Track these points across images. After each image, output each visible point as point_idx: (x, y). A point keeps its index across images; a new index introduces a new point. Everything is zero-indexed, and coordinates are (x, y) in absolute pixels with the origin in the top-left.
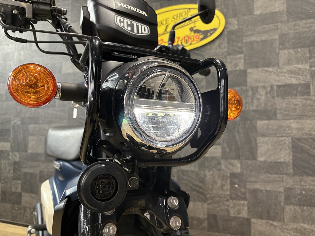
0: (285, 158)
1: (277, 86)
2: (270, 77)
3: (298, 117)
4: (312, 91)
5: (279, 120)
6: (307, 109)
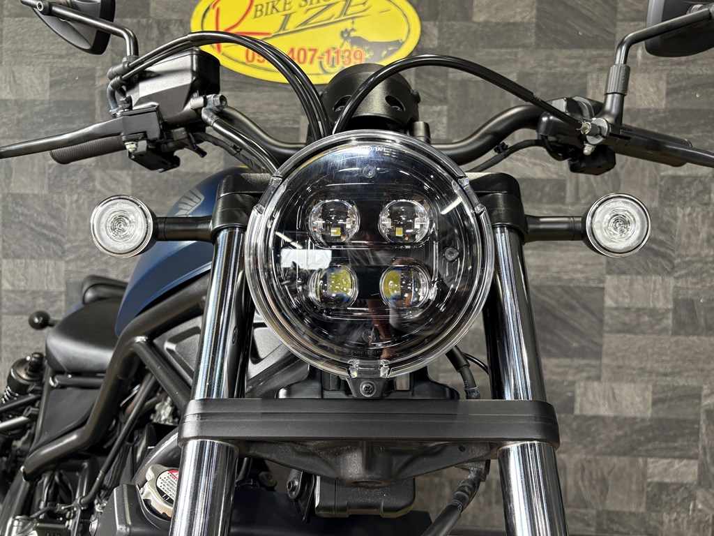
4: (567, 195)
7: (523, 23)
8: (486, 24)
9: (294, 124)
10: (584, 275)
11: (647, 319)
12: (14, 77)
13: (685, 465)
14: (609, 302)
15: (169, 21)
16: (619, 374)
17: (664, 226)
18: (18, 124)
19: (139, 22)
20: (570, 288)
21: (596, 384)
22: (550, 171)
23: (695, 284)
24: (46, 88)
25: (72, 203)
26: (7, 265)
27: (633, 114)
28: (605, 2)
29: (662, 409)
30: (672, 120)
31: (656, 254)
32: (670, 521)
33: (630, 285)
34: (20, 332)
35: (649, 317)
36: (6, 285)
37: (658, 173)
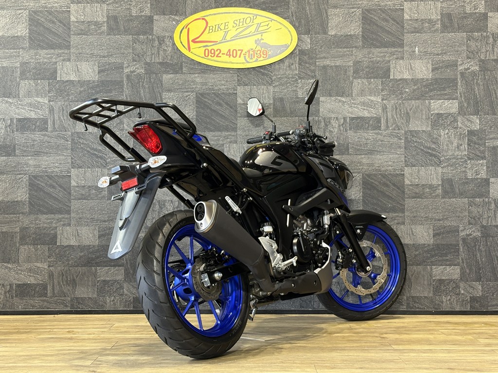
0: (356, 195)
1: (349, 117)
2: (343, 107)
3: (369, 152)
4: (382, 125)
5: (351, 154)
6: (377, 144)
7: (355, 35)
8: (335, 36)
9: (234, 91)
10: (393, 168)
11: (428, 190)
12: (78, 68)
13: (453, 269)
14: (407, 182)
15: (165, 36)
16: (415, 220)
17: (434, 140)
18: (80, 94)
19: (147, 37)
20: (385, 174)
21: (402, 226)
22: (372, 113)
23: (452, 170)
24: (96, 74)
26: (74, 172)
27: (415, 81)
28: (398, 23)
29: (438, 239)
30: (436, 84)
31: (431, 155)
32: (447, 301)
33: (418, 172)
34: (81, 209)
35: (429, 189)
36: (73, 183)
37: (430, 112)
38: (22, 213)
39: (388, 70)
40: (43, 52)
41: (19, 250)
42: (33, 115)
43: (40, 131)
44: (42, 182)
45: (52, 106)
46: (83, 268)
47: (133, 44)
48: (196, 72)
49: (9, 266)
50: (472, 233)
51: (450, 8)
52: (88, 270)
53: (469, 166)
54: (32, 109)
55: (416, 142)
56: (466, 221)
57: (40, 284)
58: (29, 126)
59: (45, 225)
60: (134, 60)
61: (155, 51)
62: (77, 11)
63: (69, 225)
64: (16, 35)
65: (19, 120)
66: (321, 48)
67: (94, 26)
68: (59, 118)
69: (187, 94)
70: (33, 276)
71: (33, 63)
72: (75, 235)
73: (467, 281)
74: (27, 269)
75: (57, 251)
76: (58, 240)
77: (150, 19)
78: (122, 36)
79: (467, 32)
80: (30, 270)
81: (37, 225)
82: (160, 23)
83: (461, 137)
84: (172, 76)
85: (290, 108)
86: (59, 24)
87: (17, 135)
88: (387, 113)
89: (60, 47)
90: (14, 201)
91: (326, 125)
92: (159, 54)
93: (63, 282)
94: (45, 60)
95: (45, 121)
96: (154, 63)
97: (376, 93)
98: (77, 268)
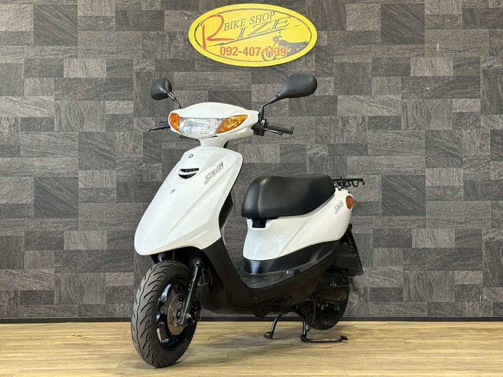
0: (375, 197)
1: (368, 117)
2: (362, 106)
3: (389, 152)
4: (402, 125)
5: (370, 155)
6: (397, 144)
7: (374, 31)
8: (353, 32)
9: (248, 89)
10: (413, 169)
12: (85, 65)
13: (476, 274)
14: (428, 184)
15: (177, 32)
16: (436, 224)
17: (456, 140)
18: (87, 92)
19: (158, 33)
20: (405, 176)
21: (423, 229)
22: (392, 112)
23: (475, 172)
24: (104, 71)
25: (120, 136)
26: (81, 174)
27: (436, 79)
28: (418, 19)
29: (461, 242)
30: (457, 82)
31: (453, 156)
32: (469, 307)
33: (440, 173)
34: (89, 213)
35: (451, 191)
36: (81, 185)
37: (452, 111)
38: (28, 217)
39: (409, 67)
40: (49, 49)
41: (24, 255)
42: (38, 114)
43: (46, 131)
44: (48, 184)
45: (58, 105)
46: (91, 274)
47: (143, 40)
48: (209, 70)
49: (14, 272)
50: (496, 236)
51: (472, 3)
52: (96, 276)
53: (492, 167)
54: (38, 108)
55: (437, 142)
56: (489, 224)
57: (46, 291)
58: (35, 126)
59: (52, 229)
60: (144, 57)
61: (166, 47)
62: (84, 6)
63: (77, 229)
64: (20, 30)
65: (24, 119)
66: (338, 45)
67: (103, 21)
68: (66, 117)
69: (199, 92)
70: (39, 283)
71: (38, 59)
72: (83, 240)
73: (490, 286)
74: (32, 275)
75: (64, 256)
76: (65, 245)
77: (161, 15)
78: (131, 32)
79: (490, 28)
80: (36, 276)
81: (43, 229)
82: (172, 18)
83: (483, 136)
84: (183, 73)
85: (307, 107)
86: (66, 19)
87: (22, 135)
88: (407, 112)
89: (66, 43)
90: (19, 204)
91: (344, 125)
92: (170, 51)
93: (70, 289)
94: (51, 57)
95: (51, 121)
96: (165, 59)
97: (396, 92)
98: (84, 274)
